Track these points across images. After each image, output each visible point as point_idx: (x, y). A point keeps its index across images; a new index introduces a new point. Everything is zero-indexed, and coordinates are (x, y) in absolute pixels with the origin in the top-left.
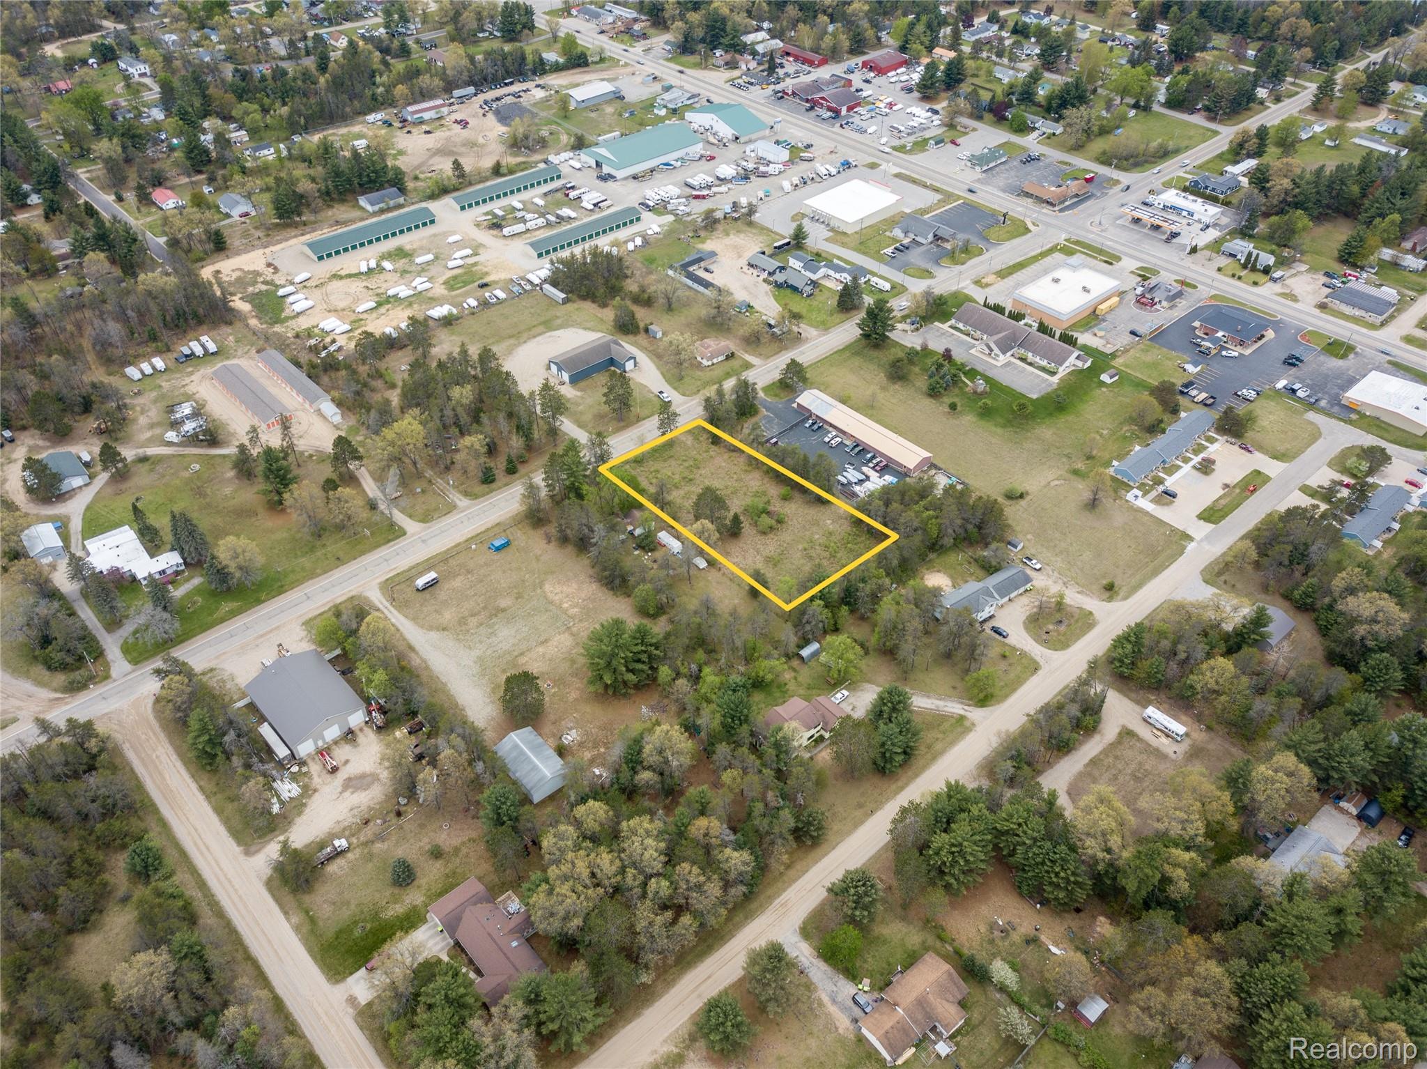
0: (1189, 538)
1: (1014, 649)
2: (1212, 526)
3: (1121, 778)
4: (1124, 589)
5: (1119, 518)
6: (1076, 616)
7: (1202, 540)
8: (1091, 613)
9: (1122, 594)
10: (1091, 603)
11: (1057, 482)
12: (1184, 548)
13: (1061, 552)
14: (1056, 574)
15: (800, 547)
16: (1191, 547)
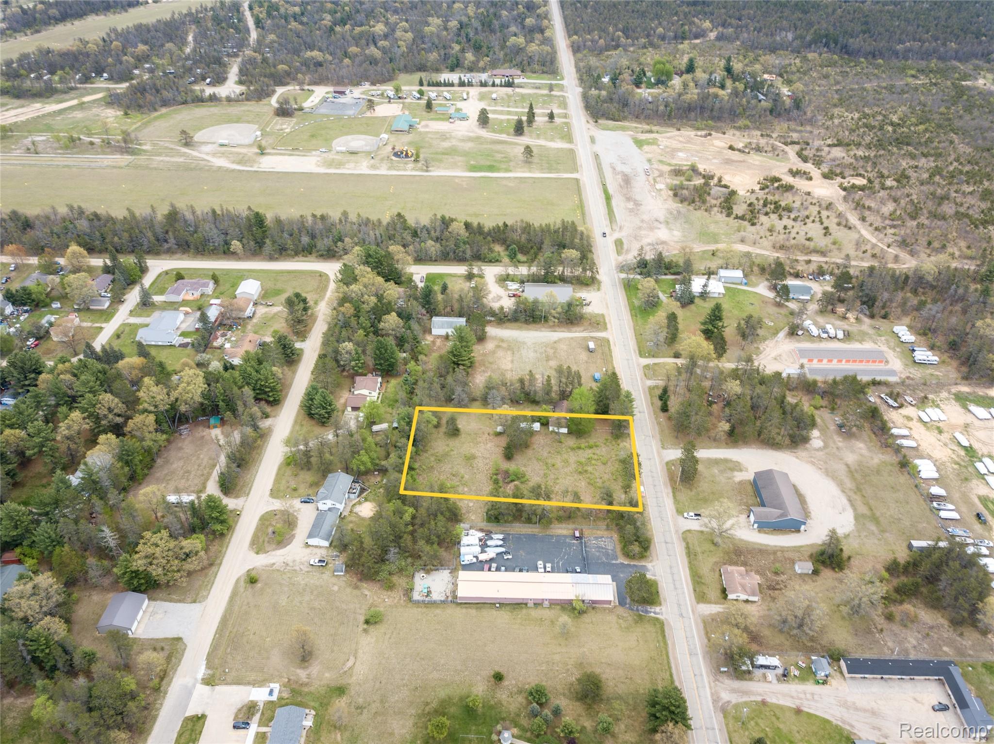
0: (209, 681)
1: (292, 497)
2: (189, 713)
3: (196, 467)
4: (242, 590)
5: (276, 660)
6: (266, 544)
7: (194, 686)
8: (257, 553)
9: (242, 583)
10: (260, 561)
11: (350, 664)
12: (209, 666)
13: (304, 590)
14: (297, 568)
15: (467, 477)
16: (202, 671)
